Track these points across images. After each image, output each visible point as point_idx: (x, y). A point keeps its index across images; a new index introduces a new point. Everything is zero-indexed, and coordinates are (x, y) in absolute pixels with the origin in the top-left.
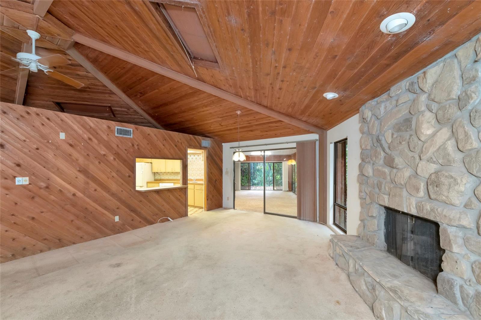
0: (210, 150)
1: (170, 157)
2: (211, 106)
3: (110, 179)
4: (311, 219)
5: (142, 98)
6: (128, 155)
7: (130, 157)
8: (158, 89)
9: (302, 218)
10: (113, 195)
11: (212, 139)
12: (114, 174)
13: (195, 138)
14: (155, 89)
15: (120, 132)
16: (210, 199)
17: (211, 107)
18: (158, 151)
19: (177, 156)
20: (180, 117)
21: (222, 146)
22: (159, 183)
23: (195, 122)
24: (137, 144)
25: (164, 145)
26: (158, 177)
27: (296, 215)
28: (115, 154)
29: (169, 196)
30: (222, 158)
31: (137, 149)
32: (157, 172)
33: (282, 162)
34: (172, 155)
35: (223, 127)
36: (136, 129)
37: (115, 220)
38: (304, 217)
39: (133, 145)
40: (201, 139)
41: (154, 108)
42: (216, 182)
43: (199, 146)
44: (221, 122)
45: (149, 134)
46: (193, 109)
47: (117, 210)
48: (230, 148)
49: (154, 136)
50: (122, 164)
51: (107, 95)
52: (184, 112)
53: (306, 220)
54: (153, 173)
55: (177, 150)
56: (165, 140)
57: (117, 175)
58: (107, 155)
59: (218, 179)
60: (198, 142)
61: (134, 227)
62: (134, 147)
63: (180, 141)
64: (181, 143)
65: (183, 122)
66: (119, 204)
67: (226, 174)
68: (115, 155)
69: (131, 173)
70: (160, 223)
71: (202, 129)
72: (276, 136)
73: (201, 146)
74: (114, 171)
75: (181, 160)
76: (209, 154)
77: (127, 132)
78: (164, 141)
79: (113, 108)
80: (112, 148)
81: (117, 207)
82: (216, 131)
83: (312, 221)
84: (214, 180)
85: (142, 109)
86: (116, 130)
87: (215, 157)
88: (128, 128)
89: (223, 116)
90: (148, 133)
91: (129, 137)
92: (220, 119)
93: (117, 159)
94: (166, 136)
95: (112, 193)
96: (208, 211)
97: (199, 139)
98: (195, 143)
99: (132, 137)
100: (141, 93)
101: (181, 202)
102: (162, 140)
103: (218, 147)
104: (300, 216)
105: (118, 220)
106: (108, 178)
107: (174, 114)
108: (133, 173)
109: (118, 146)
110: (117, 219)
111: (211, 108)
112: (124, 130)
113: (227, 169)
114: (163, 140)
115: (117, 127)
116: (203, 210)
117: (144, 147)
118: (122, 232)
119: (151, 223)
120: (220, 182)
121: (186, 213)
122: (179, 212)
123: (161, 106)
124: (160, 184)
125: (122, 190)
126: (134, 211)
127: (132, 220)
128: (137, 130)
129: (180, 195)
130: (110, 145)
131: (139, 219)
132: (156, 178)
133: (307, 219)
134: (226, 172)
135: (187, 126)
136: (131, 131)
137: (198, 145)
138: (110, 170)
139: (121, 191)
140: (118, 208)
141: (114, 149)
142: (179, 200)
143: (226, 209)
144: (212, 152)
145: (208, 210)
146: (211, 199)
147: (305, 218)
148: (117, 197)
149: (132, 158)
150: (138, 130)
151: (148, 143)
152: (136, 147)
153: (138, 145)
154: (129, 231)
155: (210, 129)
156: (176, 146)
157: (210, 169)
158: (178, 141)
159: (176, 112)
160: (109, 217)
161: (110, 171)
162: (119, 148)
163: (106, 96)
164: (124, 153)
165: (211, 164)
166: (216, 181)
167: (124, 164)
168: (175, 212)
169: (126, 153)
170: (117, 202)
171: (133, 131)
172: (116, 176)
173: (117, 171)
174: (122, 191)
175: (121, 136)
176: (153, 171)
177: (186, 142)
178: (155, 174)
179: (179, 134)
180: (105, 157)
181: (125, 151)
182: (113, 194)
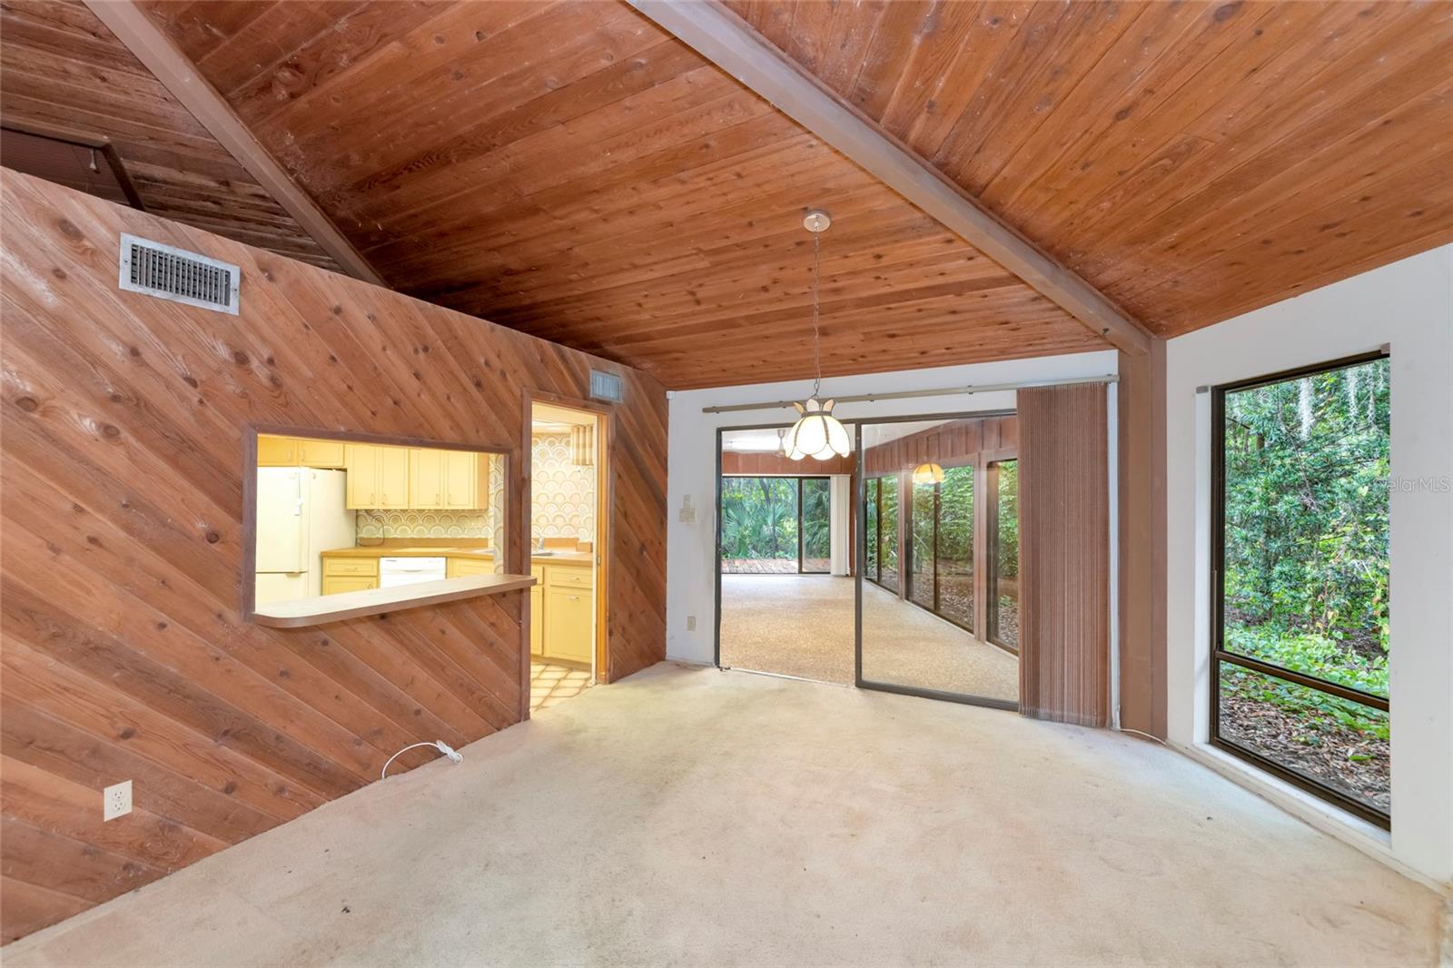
0: (623, 420)
1: (451, 436)
2: (682, 175)
3: (67, 558)
4: (1087, 717)
5: (302, 104)
6: (211, 412)
7: (222, 423)
8: (400, 37)
9: (1042, 711)
10: (93, 654)
11: (629, 369)
12: (102, 524)
13: (563, 358)
14: (383, 39)
15: (151, 268)
16: (620, 629)
17: (683, 182)
18: (390, 402)
19: (481, 433)
20: (503, 240)
21: (668, 400)
22: (378, 557)
23: (574, 277)
24: (266, 353)
25: (417, 376)
26: (370, 531)
27: (1014, 696)
28: (115, 398)
29: (443, 632)
30: (667, 453)
31: (265, 381)
32: (368, 512)
33: (829, 478)
34: (456, 426)
35: (702, 307)
36: (263, 270)
37: (101, 813)
38: (1051, 706)
39: (241, 359)
40: (587, 363)
41: (365, 184)
42: (645, 553)
43: (578, 393)
44: (701, 281)
45: (338, 311)
46: (578, 193)
47: (124, 745)
48: (706, 410)
49: (369, 327)
50: (162, 465)
51: (74, 65)
52: (534, 211)
53: (1062, 721)
54: (348, 512)
55: (484, 404)
56: (426, 349)
57: (129, 529)
58: (49, 403)
59: (652, 542)
60: (574, 375)
61: (238, 827)
62: (250, 372)
63: (495, 362)
64: (503, 374)
65: (509, 272)
66: (136, 705)
67: (682, 520)
68: (118, 406)
69: (223, 518)
70: (390, 778)
71: (598, 319)
72: (923, 360)
73: (589, 392)
74: (101, 509)
75: (501, 456)
76: (617, 432)
77: (203, 282)
78: (422, 355)
79: (127, 165)
80: (95, 361)
81: (122, 726)
82: (658, 331)
83: (1091, 726)
84: (637, 544)
85: (300, 184)
86: (125, 254)
87: (640, 449)
88: (212, 257)
89: (723, 243)
90: (336, 303)
91: (216, 307)
92: (704, 263)
93: (125, 434)
94: (431, 332)
95: (87, 643)
96: (612, 681)
97: (580, 362)
98: (564, 376)
99: (233, 308)
100: (296, 67)
101: (500, 658)
102: (411, 349)
103: (653, 404)
104: (1032, 703)
105: (127, 808)
106: (55, 549)
107: (476, 225)
108: (239, 517)
109: (135, 352)
110: (118, 800)
111: (678, 188)
112: (182, 263)
113: (687, 498)
114: (416, 351)
115: (128, 240)
116: (586, 675)
117: (310, 374)
118: (150, 878)
119: (338, 784)
120: (657, 553)
121: (520, 703)
122: (491, 707)
123: (410, 167)
124: (382, 560)
125: (163, 618)
126: (242, 734)
127: (230, 789)
128: (271, 278)
129: (493, 624)
130: (78, 346)
131: (273, 776)
132: (364, 534)
133: (1065, 713)
134: (682, 511)
135: (527, 302)
136: (228, 275)
137: (575, 389)
138: (72, 498)
139: (151, 628)
140: (127, 735)
141: (106, 366)
142: (489, 647)
143: (685, 667)
144: (631, 424)
145: (613, 679)
146: (624, 629)
147: (1058, 712)
148: (119, 667)
149: (234, 433)
150: (276, 274)
151: (333, 358)
152: (261, 373)
153: (271, 361)
154: (208, 861)
155: (637, 317)
156: (478, 385)
157: (622, 498)
158: (487, 363)
159: (489, 209)
160: (56, 802)
161: (68, 508)
162: (144, 364)
163: (74, 70)
164: (183, 398)
165: (625, 478)
166: (643, 547)
167: (174, 462)
168: (468, 710)
169: (196, 400)
170: (124, 697)
171: (243, 277)
172: (122, 534)
173: (125, 506)
174: (162, 626)
175: (159, 294)
176: (351, 506)
177: (523, 373)
178: (357, 516)
179: (493, 330)
180: (35, 416)
181: (191, 388)
182: (97, 649)
